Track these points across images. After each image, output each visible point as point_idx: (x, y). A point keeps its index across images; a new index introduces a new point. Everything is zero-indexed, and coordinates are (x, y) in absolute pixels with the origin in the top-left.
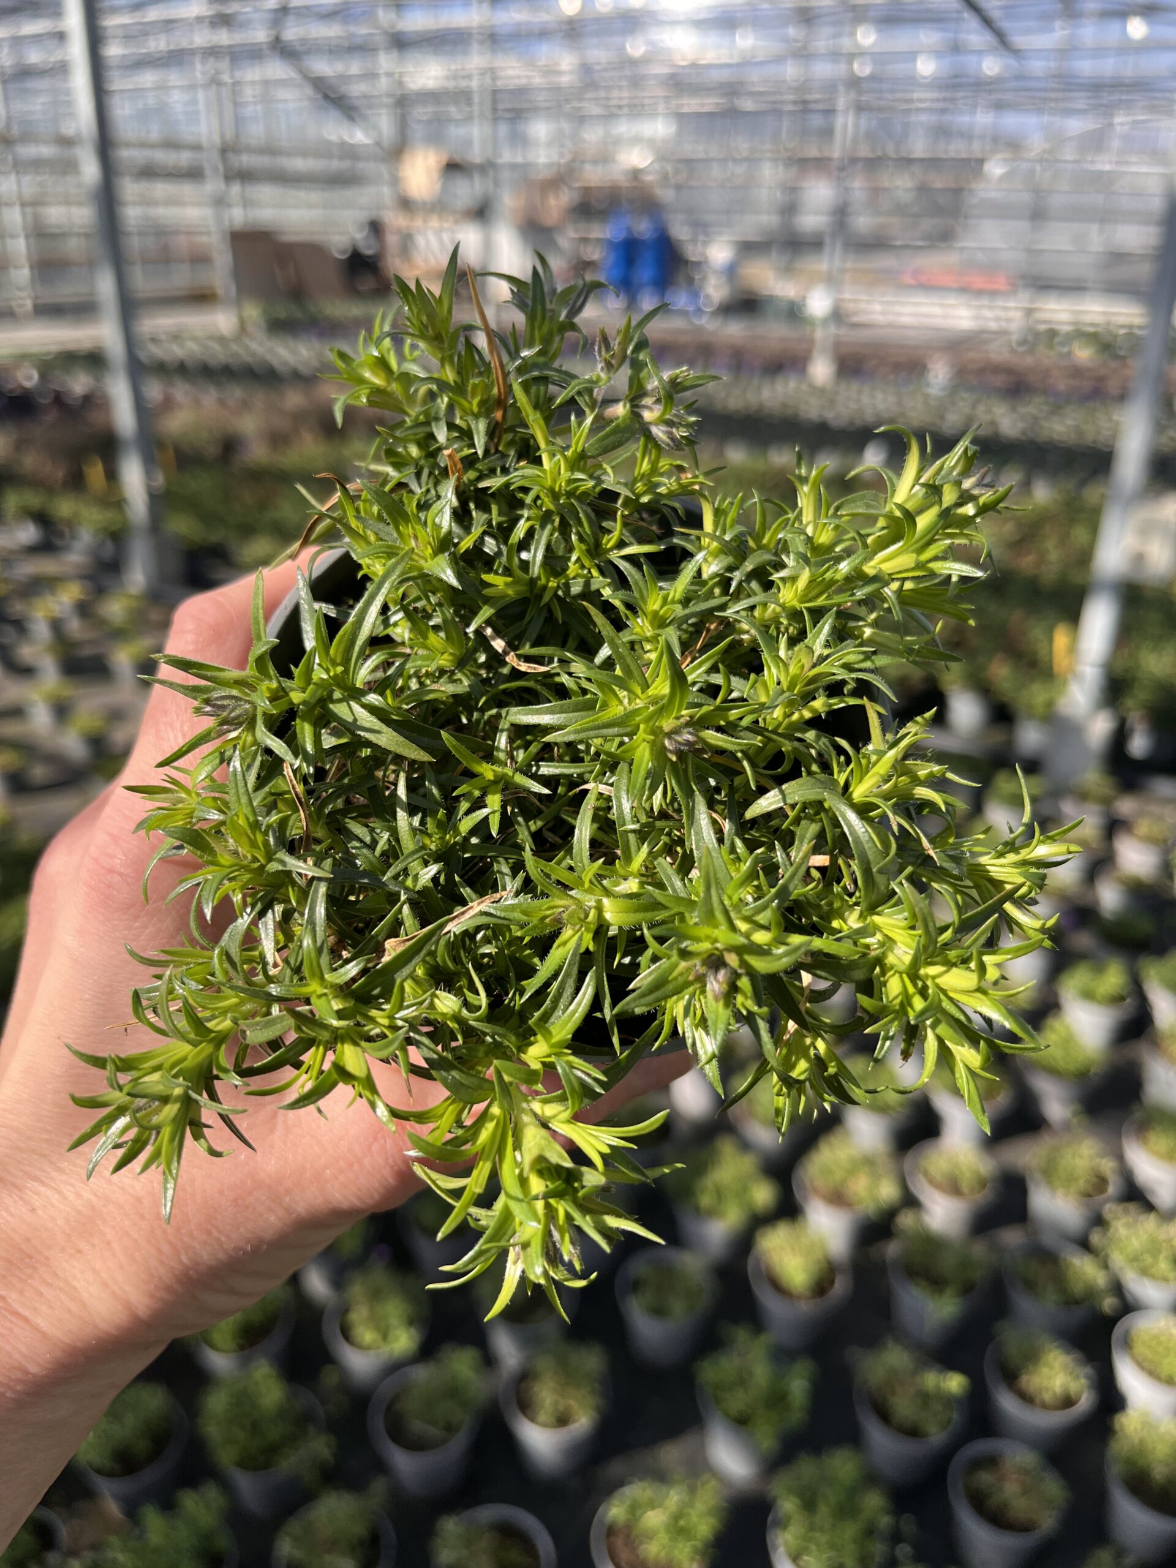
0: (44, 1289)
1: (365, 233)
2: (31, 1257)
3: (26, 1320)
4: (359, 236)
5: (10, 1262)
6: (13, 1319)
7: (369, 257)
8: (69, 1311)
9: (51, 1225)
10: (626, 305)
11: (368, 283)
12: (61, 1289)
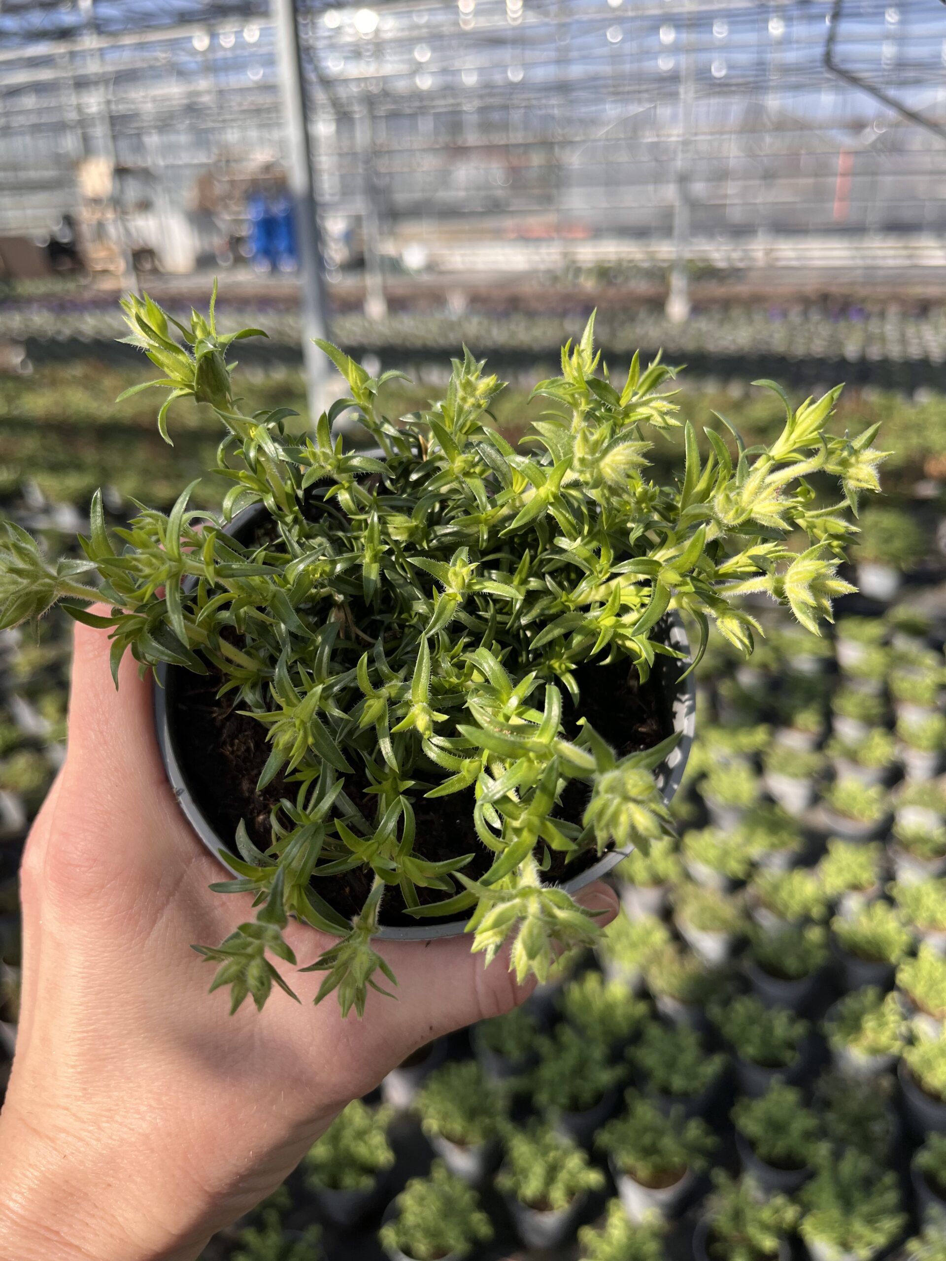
0: (89, 1220)
1: (61, 226)
2: (72, 1195)
3: (77, 1248)
4: (57, 229)
5: (56, 1201)
6: (66, 1249)
7: (66, 244)
8: (112, 1236)
9: (82, 1168)
10: (270, 269)
11: (66, 264)
12: (102, 1218)
